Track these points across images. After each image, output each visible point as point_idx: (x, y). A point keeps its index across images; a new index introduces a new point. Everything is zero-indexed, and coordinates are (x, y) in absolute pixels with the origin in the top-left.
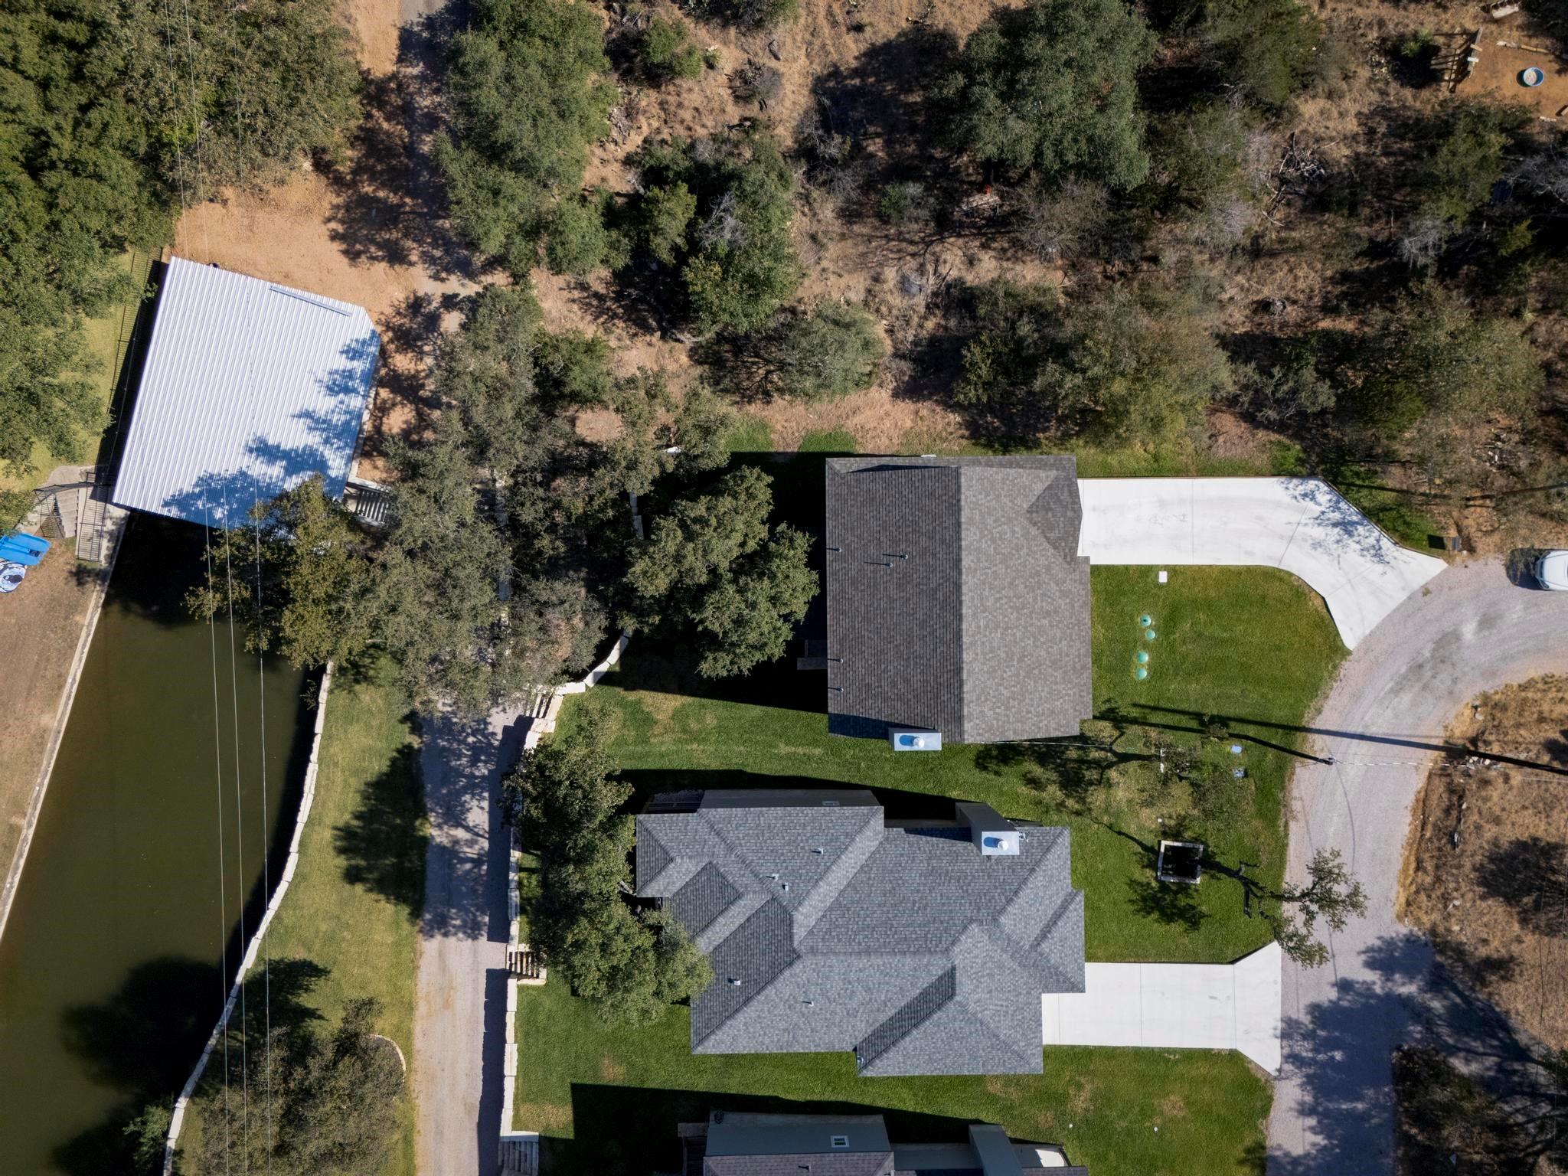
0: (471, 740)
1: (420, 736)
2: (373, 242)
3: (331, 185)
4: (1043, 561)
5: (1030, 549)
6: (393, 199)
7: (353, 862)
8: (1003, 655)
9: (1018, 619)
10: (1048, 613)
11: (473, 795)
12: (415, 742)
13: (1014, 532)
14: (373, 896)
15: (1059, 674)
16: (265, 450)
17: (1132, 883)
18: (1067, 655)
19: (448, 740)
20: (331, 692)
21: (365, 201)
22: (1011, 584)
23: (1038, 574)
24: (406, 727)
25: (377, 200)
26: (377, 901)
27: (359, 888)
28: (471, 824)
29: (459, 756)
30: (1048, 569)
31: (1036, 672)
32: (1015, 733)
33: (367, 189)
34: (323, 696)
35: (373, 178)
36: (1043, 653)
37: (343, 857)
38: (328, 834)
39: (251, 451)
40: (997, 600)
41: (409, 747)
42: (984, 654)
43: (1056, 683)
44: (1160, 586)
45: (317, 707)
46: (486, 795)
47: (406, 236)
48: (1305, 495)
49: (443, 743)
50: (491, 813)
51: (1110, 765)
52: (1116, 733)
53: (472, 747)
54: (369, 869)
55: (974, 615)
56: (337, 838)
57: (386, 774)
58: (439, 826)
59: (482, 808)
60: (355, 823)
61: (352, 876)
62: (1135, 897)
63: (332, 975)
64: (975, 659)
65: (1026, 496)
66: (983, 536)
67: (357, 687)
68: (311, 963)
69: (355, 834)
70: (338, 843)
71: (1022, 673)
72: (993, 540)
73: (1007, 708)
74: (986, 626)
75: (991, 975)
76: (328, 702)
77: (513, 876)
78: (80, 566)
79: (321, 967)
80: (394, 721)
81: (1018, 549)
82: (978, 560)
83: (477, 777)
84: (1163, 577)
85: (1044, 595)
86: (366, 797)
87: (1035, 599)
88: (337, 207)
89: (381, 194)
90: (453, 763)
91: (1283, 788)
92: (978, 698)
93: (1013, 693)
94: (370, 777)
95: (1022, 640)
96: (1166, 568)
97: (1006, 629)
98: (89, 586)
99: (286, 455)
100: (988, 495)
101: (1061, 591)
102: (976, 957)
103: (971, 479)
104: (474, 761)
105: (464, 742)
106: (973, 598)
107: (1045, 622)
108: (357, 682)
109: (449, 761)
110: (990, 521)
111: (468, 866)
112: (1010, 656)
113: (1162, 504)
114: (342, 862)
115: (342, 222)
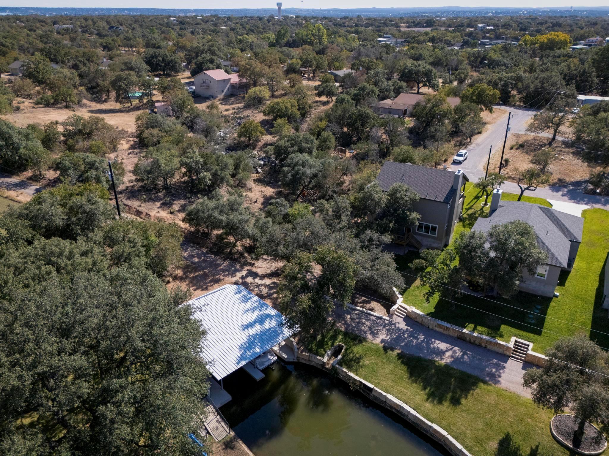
0: (406, 336)
1: (396, 349)
2: (207, 283)
3: (181, 281)
6: (201, 273)
7: (448, 399)
11: (431, 344)
12: (397, 351)
14: (470, 397)
16: (247, 327)
19: (402, 342)
20: (357, 375)
21: (194, 278)
24: (389, 352)
25: (197, 276)
26: (473, 394)
27: (463, 401)
28: (445, 349)
29: (412, 341)
33: (192, 275)
34: (357, 378)
35: (191, 272)
37: (443, 402)
38: (428, 405)
39: (244, 330)
41: (398, 354)
45: (361, 382)
46: (433, 340)
47: (214, 276)
49: (403, 344)
50: (442, 341)
53: (410, 336)
54: (454, 392)
56: (432, 402)
57: (408, 369)
58: (442, 359)
59: (439, 343)
60: (427, 391)
61: (456, 402)
63: (511, 433)
67: (361, 364)
68: (501, 441)
69: (433, 392)
70: (435, 402)
76: (360, 377)
77: (475, 334)
78: (224, 443)
79: (504, 436)
80: (384, 356)
83: (424, 340)
86: (416, 382)
88: (188, 285)
89: (197, 274)
90: (414, 344)
94: (406, 376)
98: (237, 445)
99: (255, 322)
104: (416, 338)
105: (406, 338)
108: (359, 362)
109: (412, 345)
111: (466, 357)
114: (446, 404)
115: (193, 286)
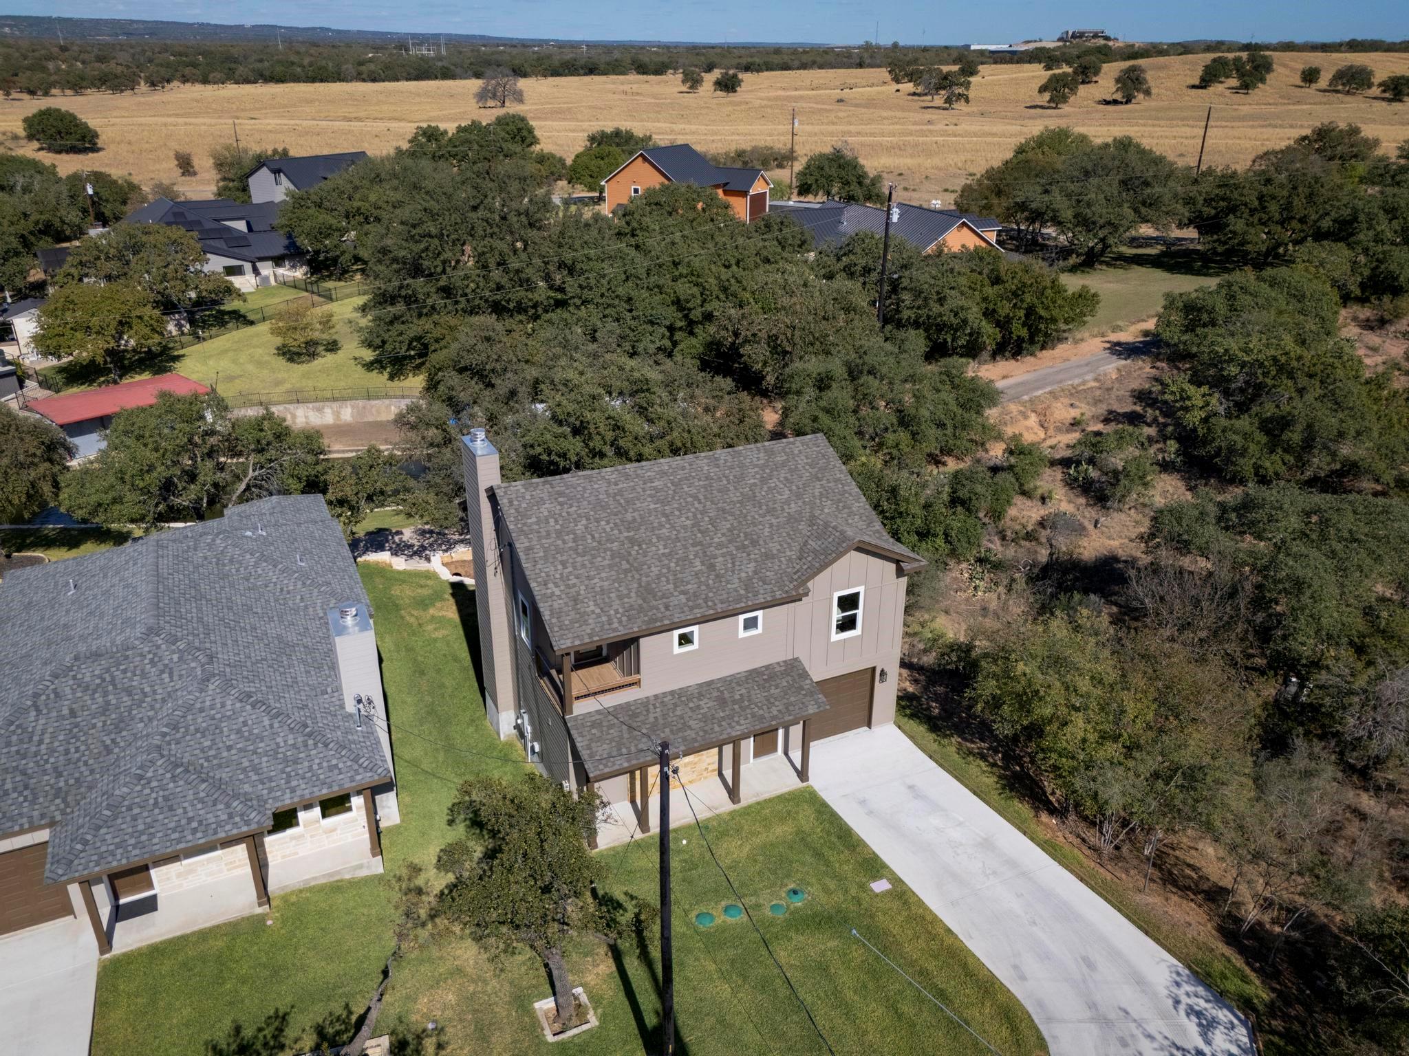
4: (775, 547)
5: (779, 528)
8: (629, 516)
9: (685, 528)
10: (712, 567)
13: (787, 502)
15: (634, 599)
17: (281, 1020)
18: (667, 607)
22: (724, 511)
23: (754, 543)
30: (768, 556)
31: (625, 565)
32: (529, 549)
36: (655, 570)
40: (696, 498)
42: (620, 492)
43: (620, 598)
48: (1199, 1014)
55: (663, 473)
62: (248, 1033)
64: (609, 482)
65: (841, 511)
66: (762, 468)
71: (615, 546)
72: (764, 481)
73: (559, 534)
74: (656, 490)
75: (105, 710)
81: (771, 512)
82: (731, 468)
84: (880, 886)
85: (733, 557)
87: (720, 546)
92: (560, 494)
93: (584, 538)
95: (659, 538)
96: (896, 881)
97: (666, 515)
100: (811, 466)
102: (144, 675)
106: (683, 468)
107: (698, 565)
110: (784, 473)
112: (632, 526)
113: (987, 844)
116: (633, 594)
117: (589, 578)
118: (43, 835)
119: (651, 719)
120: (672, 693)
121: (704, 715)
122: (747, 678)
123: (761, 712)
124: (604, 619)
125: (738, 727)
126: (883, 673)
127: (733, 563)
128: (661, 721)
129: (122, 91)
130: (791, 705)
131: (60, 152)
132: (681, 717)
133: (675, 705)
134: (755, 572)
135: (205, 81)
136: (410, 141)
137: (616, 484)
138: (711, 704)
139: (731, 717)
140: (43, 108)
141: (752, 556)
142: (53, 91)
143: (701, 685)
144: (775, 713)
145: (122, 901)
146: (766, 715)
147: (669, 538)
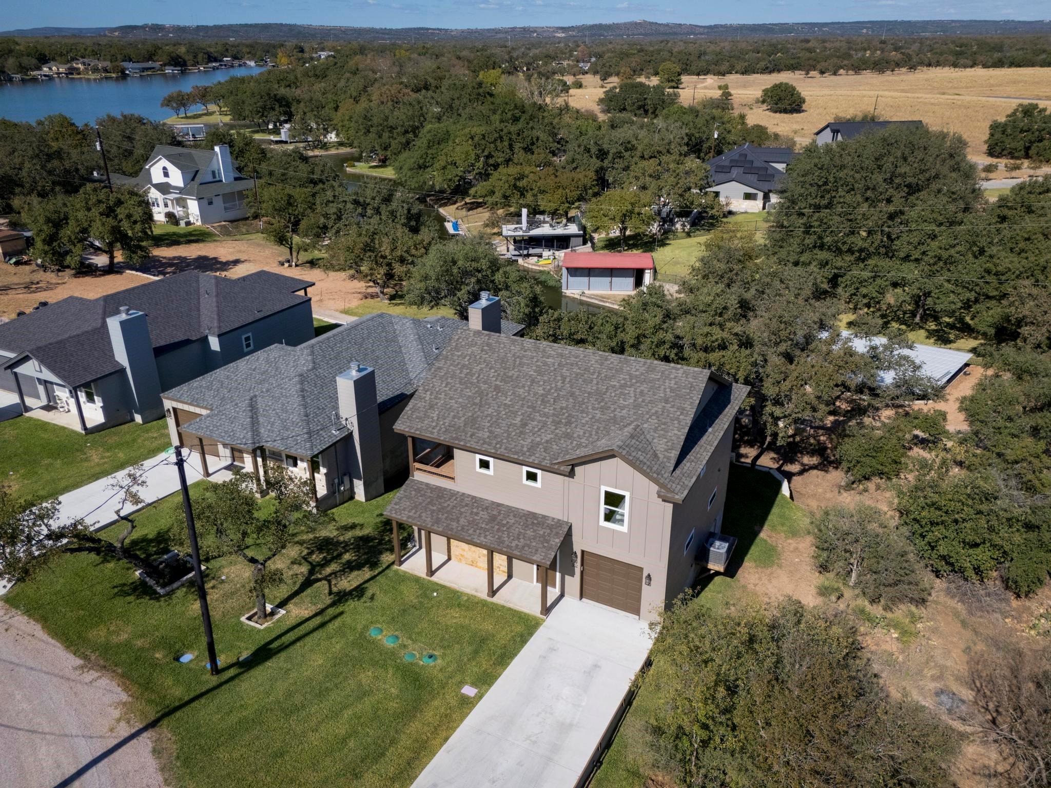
4: (578, 431)
5: (598, 421)
8: (511, 373)
9: (536, 394)
10: (524, 425)
13: (622, 408)
22: (572, 394)
23: (569, 423)
31: (477, 400)
36: (490, 411)
40: (564, 379)
42: (522, 357)
44: (461, 683)
51: (311, 572)
52: (335, 589)
55: (561, 355)
64: (522, 349)
65: (655, 430)
66: (631, 377)
71: (484, 387)
72: (623, 386)
73: (463, 367)
74: (545, 364)
81: (603, 410)
82: (611, 369)
84: (469, 691)
85: (545, 424)
87: (545, 415)
91: (122, 676)
92: (488, 345)
93: (473, 375)
95: (514, 393)
96: (480, 696)
97: (533, 382)
100: (672, 390)
101: (539, 444)
103: (695, 378)
106: (578, 355)
107: (518, 420)
110: (644, 387)
112: (506, 379)
116: (463, 419)
117: (451, 398)
118: (204, 412)
119: (446, 505)
120: (474, 497)
121: (474, 520)
122: (524, 515)
123: (506, 539)
124: (434, 424)
125: (482, 539)
126: (649, 577)
127: (539, 430)
128: (449, 509)
129: (883, 72)
130: (529, 546)
131: (776, 112)
132: (461, 513)
133: (467, 505)
134: (547, 442)
135: (955, 65)
136: (1008, 116)
137: (525, 351)
138: (486, 516)
139: (486, 530)
140: (778, 82)
141: (557, 431)
142: (841, 71)
143: (493, 503)
144: (513, 544)
145: (236, 463)
146: (507, 543)
147: (520, 395)
